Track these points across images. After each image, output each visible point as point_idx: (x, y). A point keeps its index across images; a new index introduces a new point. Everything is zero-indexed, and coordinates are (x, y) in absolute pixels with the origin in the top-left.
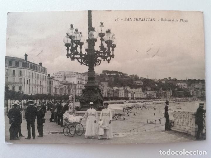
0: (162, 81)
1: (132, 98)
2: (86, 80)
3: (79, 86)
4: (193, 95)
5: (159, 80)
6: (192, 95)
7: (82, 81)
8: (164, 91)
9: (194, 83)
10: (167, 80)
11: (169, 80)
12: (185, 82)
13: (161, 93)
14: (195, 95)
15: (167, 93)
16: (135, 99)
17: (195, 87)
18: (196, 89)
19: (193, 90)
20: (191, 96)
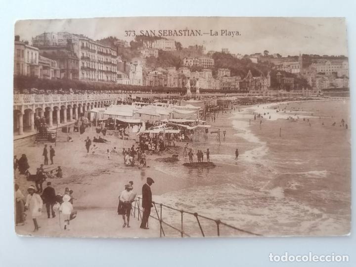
0: (251, 59)
1: (193, 90)
2: (98, 52)
3: (83, 63)
4: (313, 86)
5: (246, 56)
6: (311, 85)
7: (91, 54)
8: (255, 78)
9: (316, 62)
10: (261, 56)
11: (264, 57)
12: (297, 61)
13: (248, 82)
14: (317, 85)
15: (261, 81)
16: (198, 91)
17: (318, 69)
18: (320, 73)
19: (313, 75)
20: (310, 88)
